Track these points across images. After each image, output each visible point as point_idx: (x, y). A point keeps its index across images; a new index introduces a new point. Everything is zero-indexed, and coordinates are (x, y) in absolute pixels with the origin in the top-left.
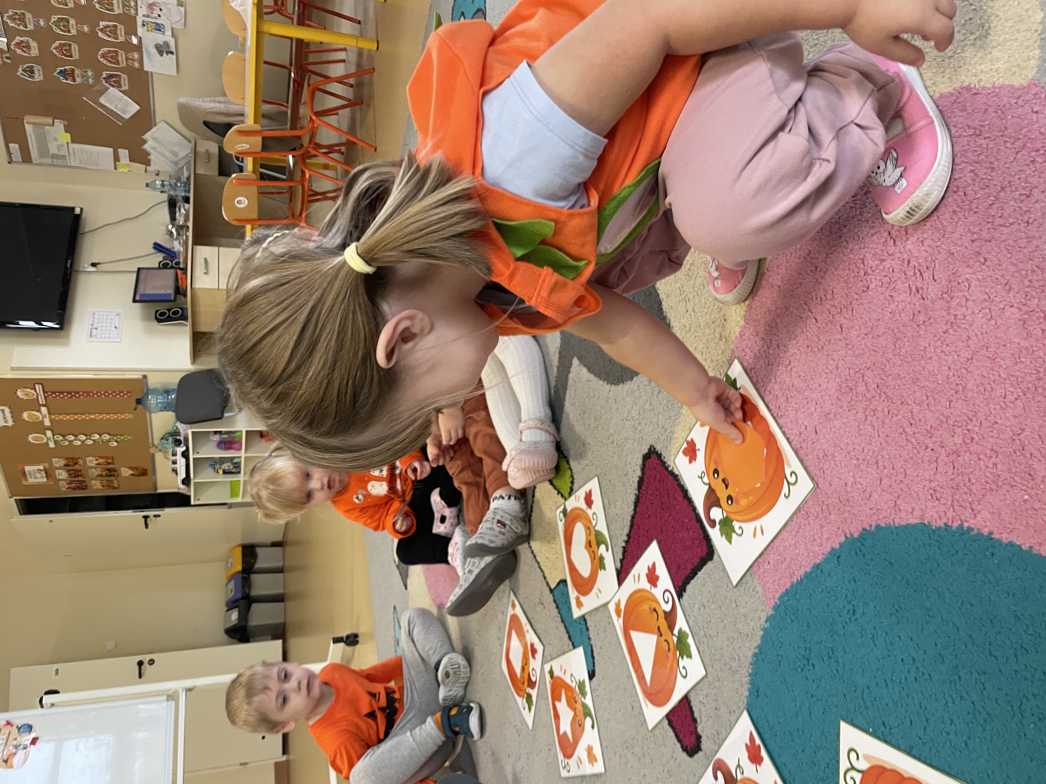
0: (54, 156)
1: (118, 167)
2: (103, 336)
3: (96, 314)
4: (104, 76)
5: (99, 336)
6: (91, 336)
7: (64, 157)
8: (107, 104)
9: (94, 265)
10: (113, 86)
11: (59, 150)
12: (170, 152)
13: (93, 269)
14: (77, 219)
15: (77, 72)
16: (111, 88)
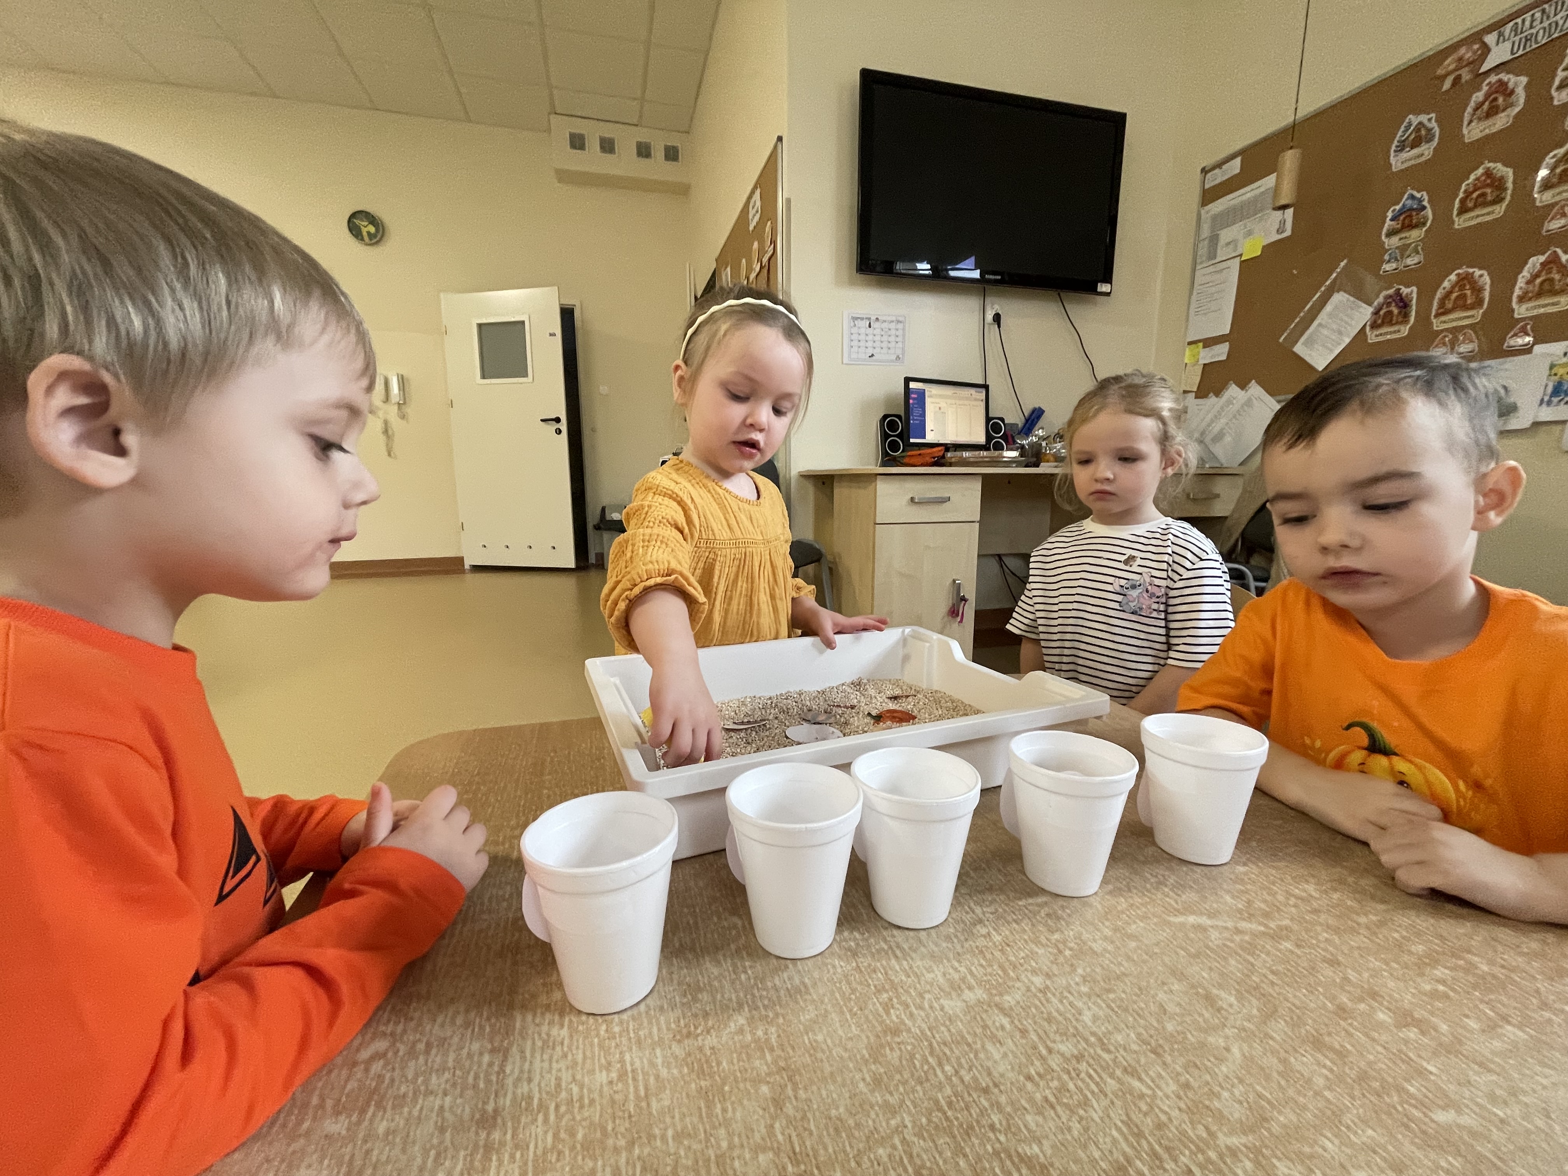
0: (1214, 239)
1: (1193, 346)
2: (855, 337)
3: (900, 326)
4: (1405, 291)
5: (854, 330)
6: (855, 319)
7: (1212, 255)
8: (1328, 308)
9: (997, 318)
10: (1376, 313)
11: (1228, 244)
12: (1222, 429)
13: (989, 317)
14: (1089, 288)
15: (1416, 234)
16: (1370, 310)
